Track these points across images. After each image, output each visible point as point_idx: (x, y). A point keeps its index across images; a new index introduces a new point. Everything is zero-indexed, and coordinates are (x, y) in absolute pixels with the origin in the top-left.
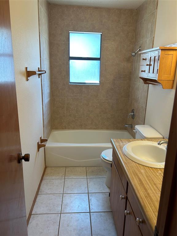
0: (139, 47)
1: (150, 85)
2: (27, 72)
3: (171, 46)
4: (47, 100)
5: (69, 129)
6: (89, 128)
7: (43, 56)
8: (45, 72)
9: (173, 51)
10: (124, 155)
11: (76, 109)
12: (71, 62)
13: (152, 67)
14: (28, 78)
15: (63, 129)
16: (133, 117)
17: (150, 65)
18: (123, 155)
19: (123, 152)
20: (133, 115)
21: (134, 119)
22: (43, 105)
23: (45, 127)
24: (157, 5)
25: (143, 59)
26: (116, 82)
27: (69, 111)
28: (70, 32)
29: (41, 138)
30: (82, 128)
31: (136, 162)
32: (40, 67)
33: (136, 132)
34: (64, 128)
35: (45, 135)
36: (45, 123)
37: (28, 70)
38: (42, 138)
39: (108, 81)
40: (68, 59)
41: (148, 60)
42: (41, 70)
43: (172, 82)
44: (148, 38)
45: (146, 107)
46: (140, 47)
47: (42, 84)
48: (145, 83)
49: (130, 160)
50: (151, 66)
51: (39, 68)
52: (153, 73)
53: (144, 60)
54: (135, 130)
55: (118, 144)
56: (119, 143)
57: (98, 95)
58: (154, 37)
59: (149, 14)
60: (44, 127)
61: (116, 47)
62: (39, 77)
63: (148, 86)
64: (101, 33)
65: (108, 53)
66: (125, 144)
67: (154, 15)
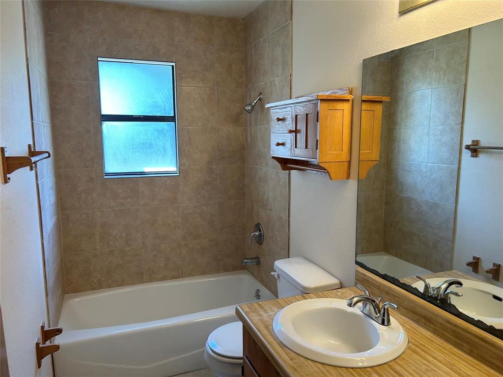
0: (257, 94)
1: (292, 172)
2: (5, 160)
3: (335, 93)
4: (50, 222)
5: (109, 286)
6: (160, 276)
7: (38, 116)
8: (47, 155)
9: (343, 103)
10: (282, 345)
11: (124, 235)
12: (107, 126)
13: (301, 137)
14: (8, 176)
15: (93, 289)
16: (260, 240)
17: (296, 131)
18: (280, 346)
19: (276, 339)
20: (260, 235)
21: (263, 245)
22: (42, 238)
23: (50, 294)
24: (292, 12)
25: (278, 118)
26: (214, 167)
27: (108, 243)
28: (99, 59)
29: (43, 327)
30: (142, 281)
31: (316, 360)
32: (31, 143)
33: (278, 275)
34: (98, 286)
35: (51, 315)
36: (51, 283)
37: (7, 155)
38: (46, 328)
39: (198, 165)
40: (100, 120)
41: (290, 122)
42: (35, 149)
43: (346, 164)
44: (278, 77)
45: (289, 217)
46: (261, 94)
47: (38, 185)
48: (284, 169)
49: (302, 358)
50: (298, 134)
51: (29, 146)
52: (306, 147)
53: (280, 122)
54: (275, 271)
55: (258, 318)
56: (260, 315)
57: (176, 199)
58: (291, 75)
59: (275, 29)
60: (47, 295)
61: (208, 93)
62: (31, 169)
63: (289, 174)
64: (174, 64)
65: (192, 107)
66: (272, 313)
67: (286, 30)
